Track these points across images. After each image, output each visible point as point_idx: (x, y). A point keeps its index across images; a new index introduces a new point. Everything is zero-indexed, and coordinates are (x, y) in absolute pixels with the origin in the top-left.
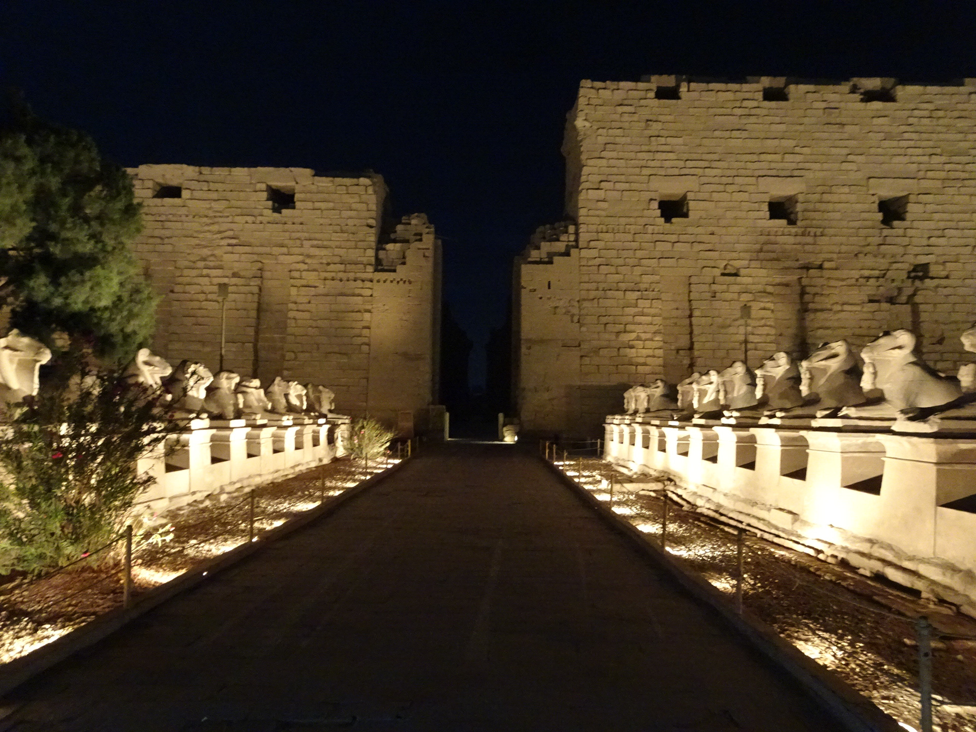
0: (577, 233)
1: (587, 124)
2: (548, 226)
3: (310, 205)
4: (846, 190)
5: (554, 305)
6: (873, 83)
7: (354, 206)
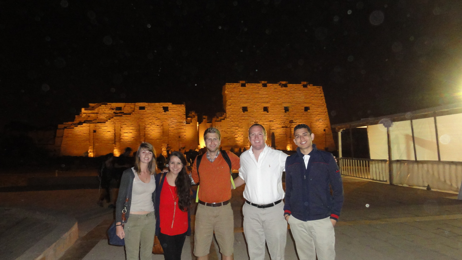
0: (226, 115)
1: (227, 92)
2: (220, 113)
3: (172, 110)
4: (278, 105)
5: (222, 130)
7: (181, 111)
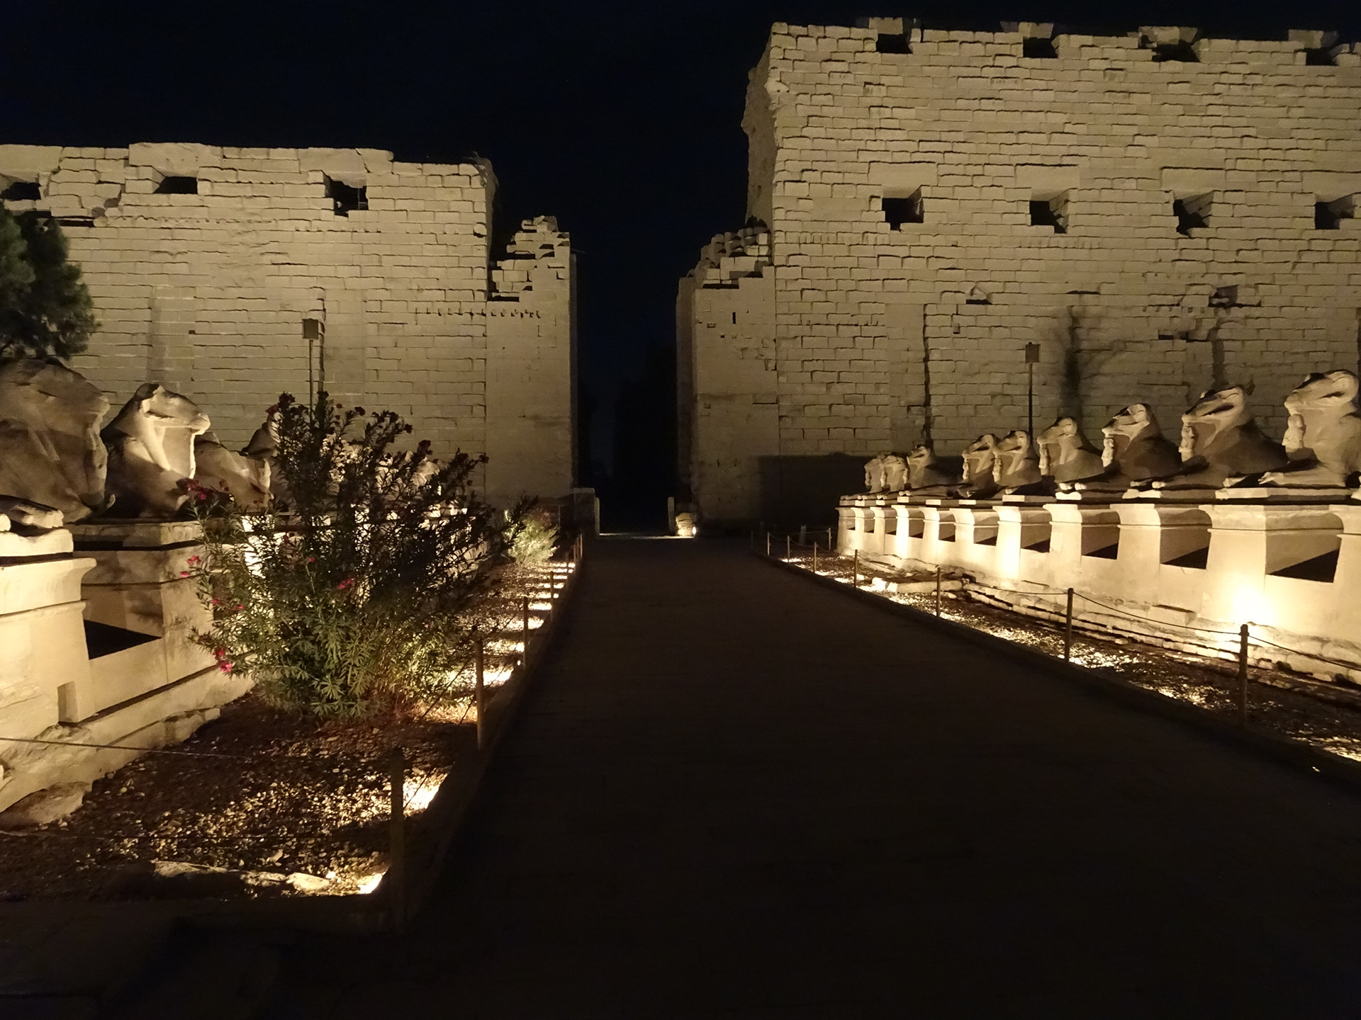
0: (770, 245)
1: (783, 88)
2: (728, 234)
3: (389, 204)
4: (1132, 184)
5: (742, 345)
6: (1168, 35)
7: (454, 206)
